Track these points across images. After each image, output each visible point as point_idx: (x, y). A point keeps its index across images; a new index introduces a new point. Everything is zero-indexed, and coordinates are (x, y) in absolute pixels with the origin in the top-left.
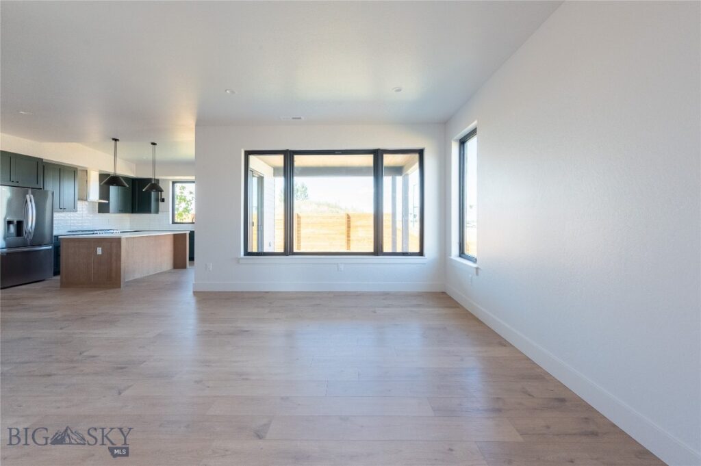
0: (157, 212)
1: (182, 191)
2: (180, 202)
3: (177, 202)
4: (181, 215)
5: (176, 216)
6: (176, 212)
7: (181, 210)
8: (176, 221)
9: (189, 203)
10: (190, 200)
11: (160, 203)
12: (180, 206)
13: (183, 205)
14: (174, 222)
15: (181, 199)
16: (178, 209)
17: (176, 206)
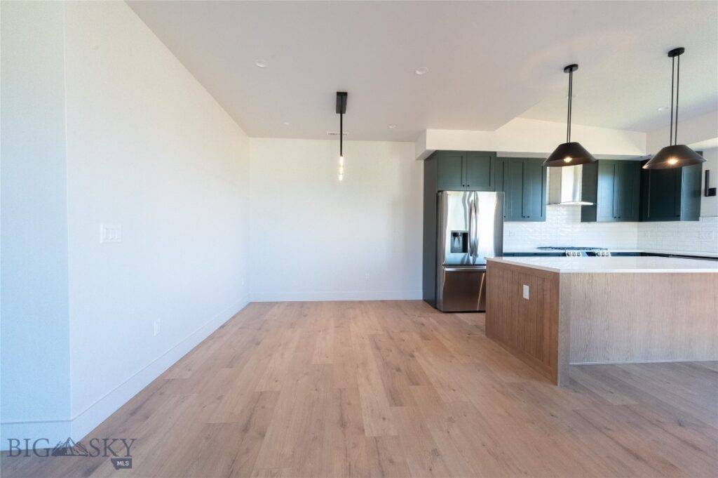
0: (694, 216)
11: (703, 199)
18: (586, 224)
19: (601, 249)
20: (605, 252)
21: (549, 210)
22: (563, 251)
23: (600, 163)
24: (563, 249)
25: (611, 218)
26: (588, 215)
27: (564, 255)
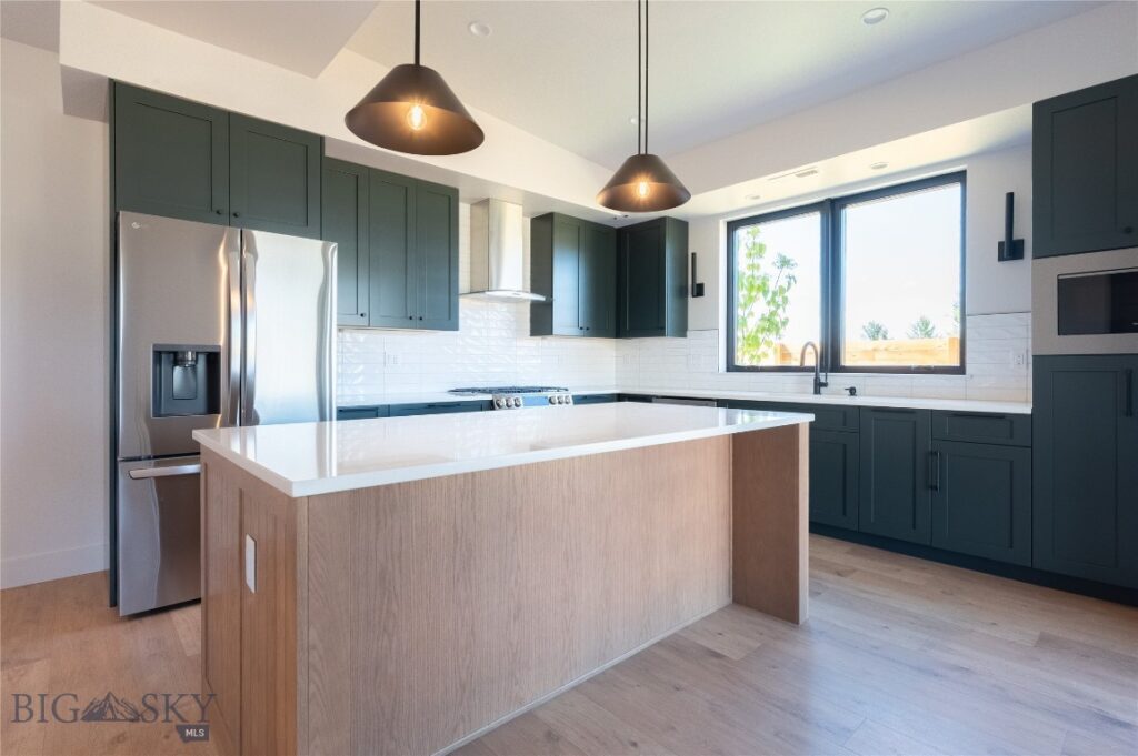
0: (682, 331)
1: (757, 261)
2: (751, 299)
3: (741, 295)
4: (754, 341)
5: (739, 345)
6: (739, 334)
7: (752, 324)
8: (738, 362)
9: (779, 299)
10: (782, 290)
11: (691, 300)
12: (752, 313)
13: (761, 307)
14: (732, 367)
15: (752, 286)
16: (744, 323)
17: (739, 312)
18: (538, 339)
19: (558, 389)
20: (563, 394)
21: (466, 306)
22: (489, 397)
23: (556, 219)
24: (490, 391)
25: (576, 331)
26: (541, 322)
27: (491, 406)
